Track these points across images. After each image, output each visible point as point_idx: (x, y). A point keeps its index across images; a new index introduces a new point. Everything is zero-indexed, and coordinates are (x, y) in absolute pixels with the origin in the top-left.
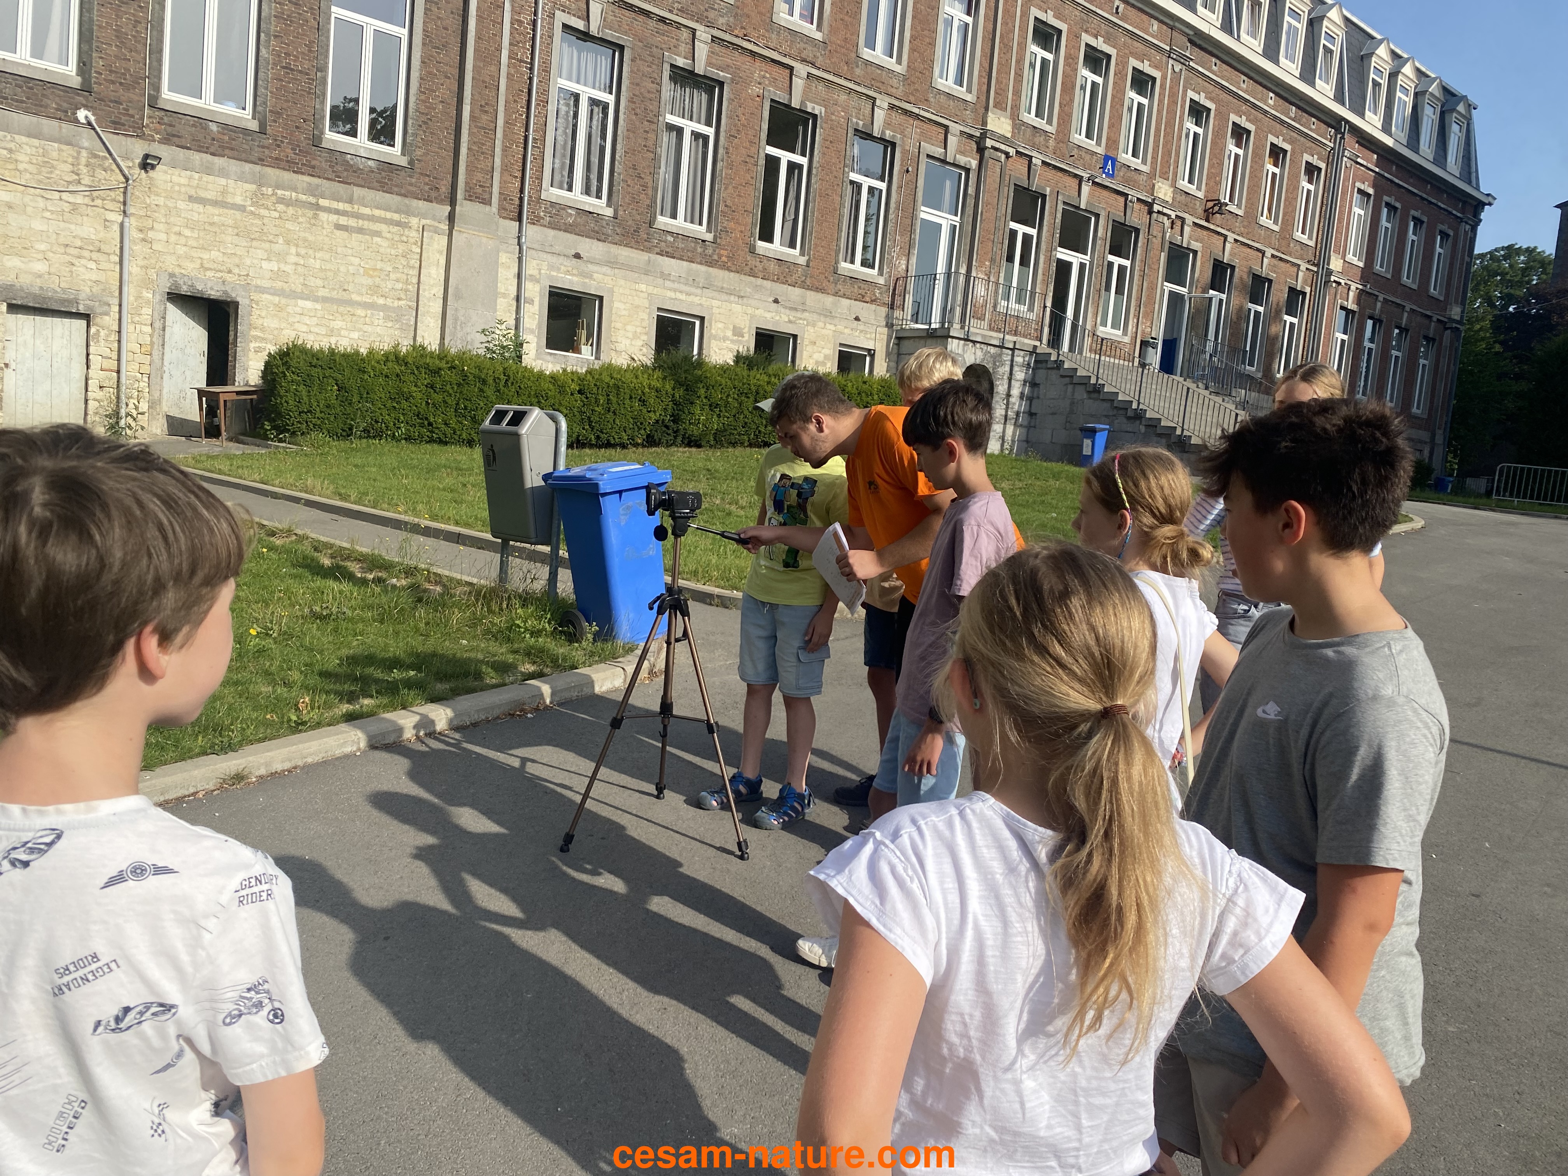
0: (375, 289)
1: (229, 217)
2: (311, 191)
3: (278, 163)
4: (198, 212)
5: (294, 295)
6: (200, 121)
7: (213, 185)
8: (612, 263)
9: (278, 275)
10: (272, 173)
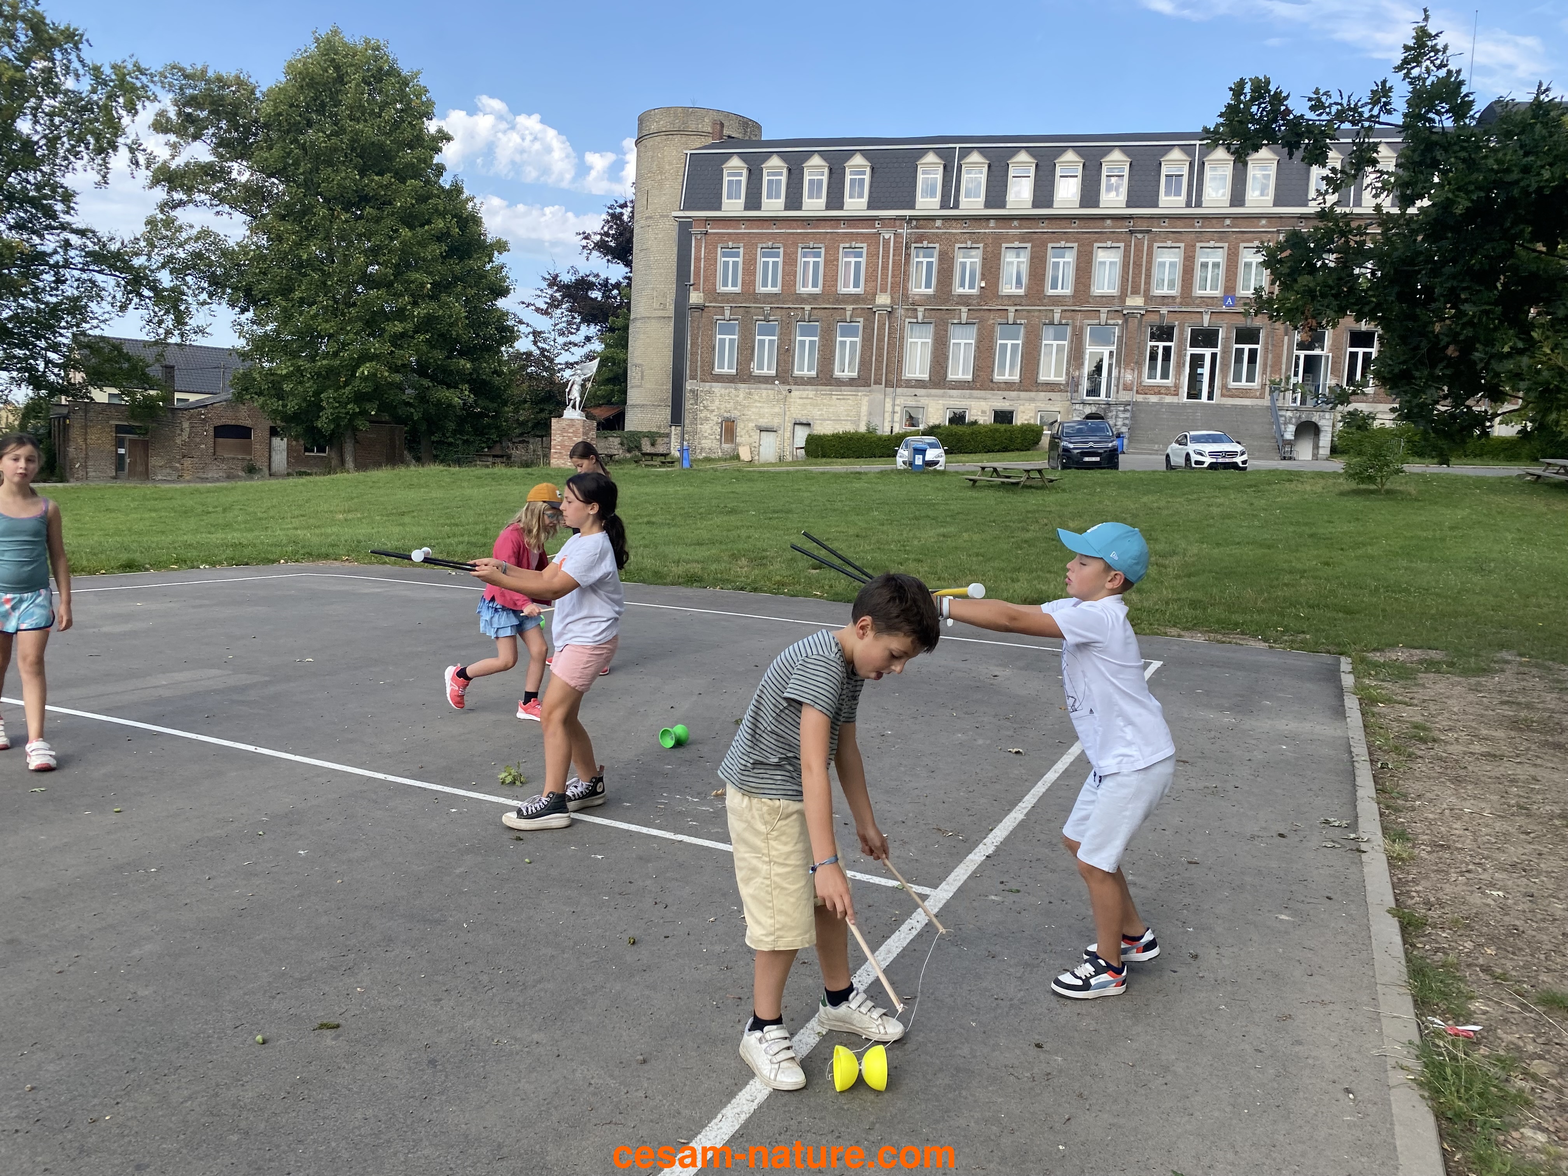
0: (848, 415)
1: (809, 401)
2: (831, 390)
3: (822, 385)
4: (801, 401)
5: (825, 420)
6: (802, 378)
7: (805, 394)
8: (928, 396)
9: (821, 415)
10: (820, 387)
